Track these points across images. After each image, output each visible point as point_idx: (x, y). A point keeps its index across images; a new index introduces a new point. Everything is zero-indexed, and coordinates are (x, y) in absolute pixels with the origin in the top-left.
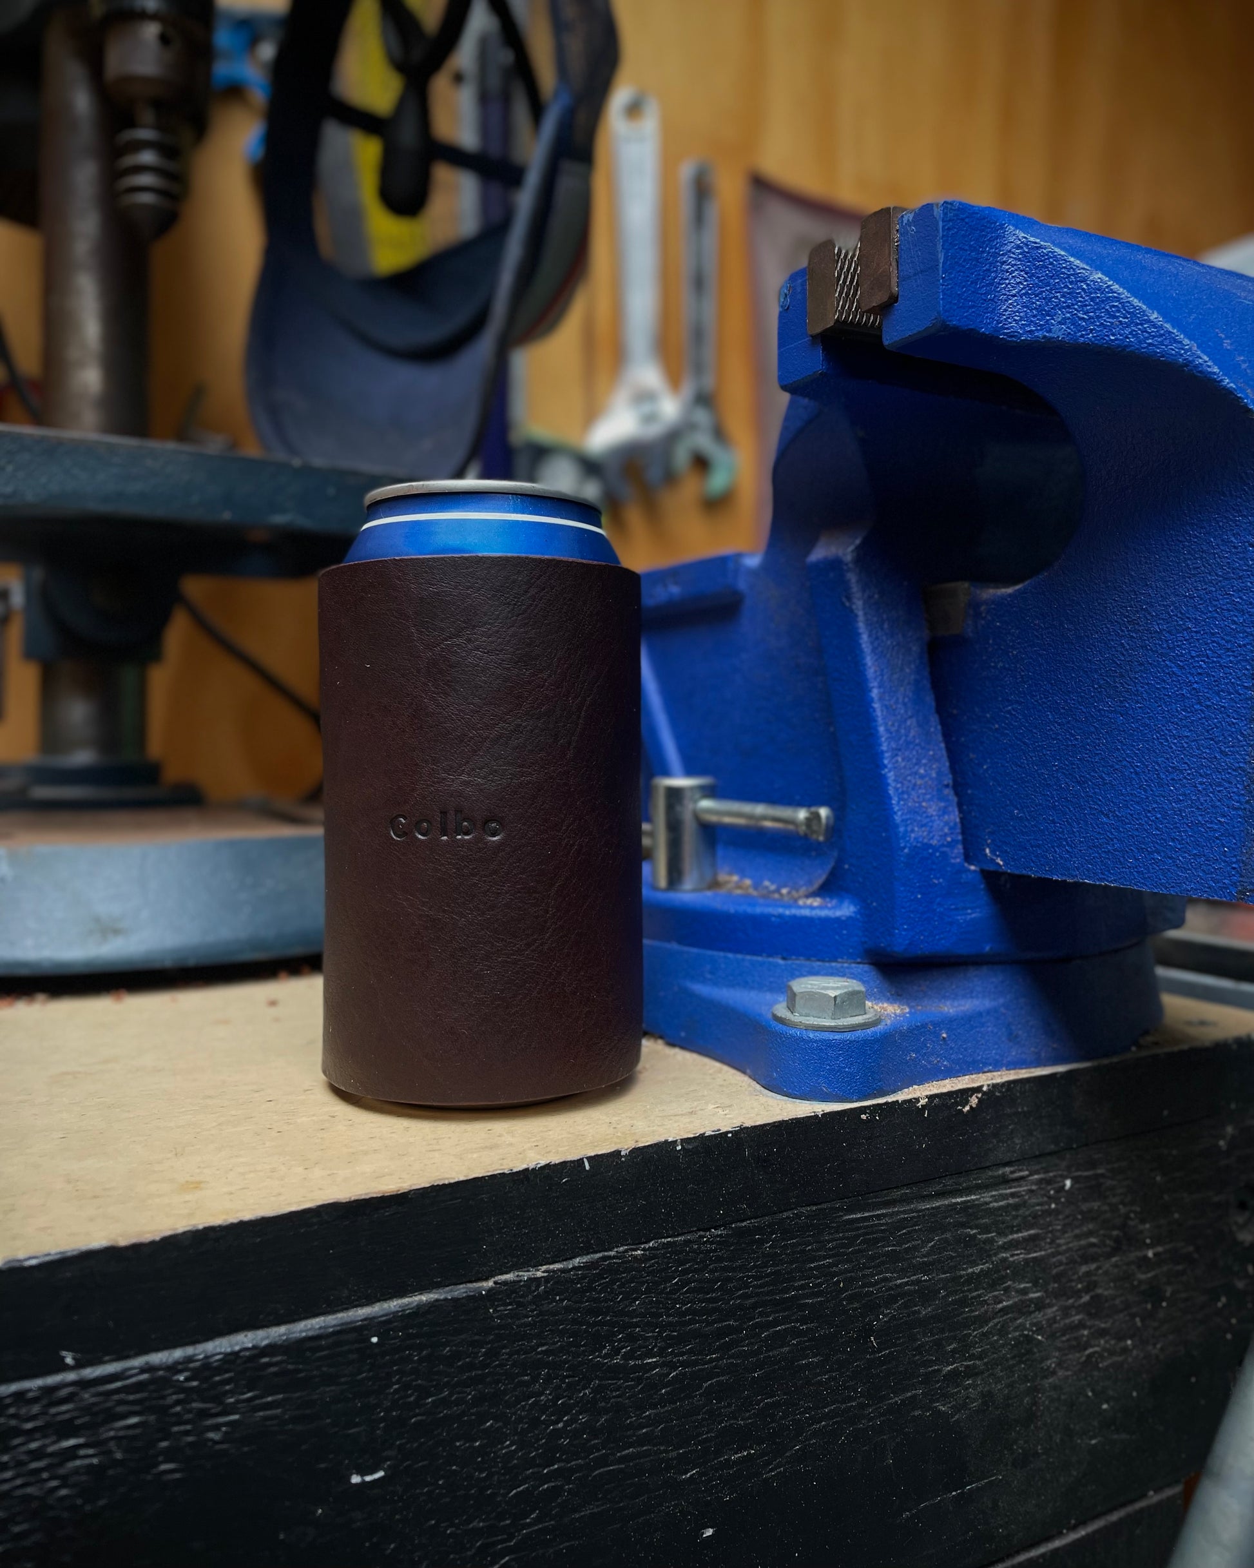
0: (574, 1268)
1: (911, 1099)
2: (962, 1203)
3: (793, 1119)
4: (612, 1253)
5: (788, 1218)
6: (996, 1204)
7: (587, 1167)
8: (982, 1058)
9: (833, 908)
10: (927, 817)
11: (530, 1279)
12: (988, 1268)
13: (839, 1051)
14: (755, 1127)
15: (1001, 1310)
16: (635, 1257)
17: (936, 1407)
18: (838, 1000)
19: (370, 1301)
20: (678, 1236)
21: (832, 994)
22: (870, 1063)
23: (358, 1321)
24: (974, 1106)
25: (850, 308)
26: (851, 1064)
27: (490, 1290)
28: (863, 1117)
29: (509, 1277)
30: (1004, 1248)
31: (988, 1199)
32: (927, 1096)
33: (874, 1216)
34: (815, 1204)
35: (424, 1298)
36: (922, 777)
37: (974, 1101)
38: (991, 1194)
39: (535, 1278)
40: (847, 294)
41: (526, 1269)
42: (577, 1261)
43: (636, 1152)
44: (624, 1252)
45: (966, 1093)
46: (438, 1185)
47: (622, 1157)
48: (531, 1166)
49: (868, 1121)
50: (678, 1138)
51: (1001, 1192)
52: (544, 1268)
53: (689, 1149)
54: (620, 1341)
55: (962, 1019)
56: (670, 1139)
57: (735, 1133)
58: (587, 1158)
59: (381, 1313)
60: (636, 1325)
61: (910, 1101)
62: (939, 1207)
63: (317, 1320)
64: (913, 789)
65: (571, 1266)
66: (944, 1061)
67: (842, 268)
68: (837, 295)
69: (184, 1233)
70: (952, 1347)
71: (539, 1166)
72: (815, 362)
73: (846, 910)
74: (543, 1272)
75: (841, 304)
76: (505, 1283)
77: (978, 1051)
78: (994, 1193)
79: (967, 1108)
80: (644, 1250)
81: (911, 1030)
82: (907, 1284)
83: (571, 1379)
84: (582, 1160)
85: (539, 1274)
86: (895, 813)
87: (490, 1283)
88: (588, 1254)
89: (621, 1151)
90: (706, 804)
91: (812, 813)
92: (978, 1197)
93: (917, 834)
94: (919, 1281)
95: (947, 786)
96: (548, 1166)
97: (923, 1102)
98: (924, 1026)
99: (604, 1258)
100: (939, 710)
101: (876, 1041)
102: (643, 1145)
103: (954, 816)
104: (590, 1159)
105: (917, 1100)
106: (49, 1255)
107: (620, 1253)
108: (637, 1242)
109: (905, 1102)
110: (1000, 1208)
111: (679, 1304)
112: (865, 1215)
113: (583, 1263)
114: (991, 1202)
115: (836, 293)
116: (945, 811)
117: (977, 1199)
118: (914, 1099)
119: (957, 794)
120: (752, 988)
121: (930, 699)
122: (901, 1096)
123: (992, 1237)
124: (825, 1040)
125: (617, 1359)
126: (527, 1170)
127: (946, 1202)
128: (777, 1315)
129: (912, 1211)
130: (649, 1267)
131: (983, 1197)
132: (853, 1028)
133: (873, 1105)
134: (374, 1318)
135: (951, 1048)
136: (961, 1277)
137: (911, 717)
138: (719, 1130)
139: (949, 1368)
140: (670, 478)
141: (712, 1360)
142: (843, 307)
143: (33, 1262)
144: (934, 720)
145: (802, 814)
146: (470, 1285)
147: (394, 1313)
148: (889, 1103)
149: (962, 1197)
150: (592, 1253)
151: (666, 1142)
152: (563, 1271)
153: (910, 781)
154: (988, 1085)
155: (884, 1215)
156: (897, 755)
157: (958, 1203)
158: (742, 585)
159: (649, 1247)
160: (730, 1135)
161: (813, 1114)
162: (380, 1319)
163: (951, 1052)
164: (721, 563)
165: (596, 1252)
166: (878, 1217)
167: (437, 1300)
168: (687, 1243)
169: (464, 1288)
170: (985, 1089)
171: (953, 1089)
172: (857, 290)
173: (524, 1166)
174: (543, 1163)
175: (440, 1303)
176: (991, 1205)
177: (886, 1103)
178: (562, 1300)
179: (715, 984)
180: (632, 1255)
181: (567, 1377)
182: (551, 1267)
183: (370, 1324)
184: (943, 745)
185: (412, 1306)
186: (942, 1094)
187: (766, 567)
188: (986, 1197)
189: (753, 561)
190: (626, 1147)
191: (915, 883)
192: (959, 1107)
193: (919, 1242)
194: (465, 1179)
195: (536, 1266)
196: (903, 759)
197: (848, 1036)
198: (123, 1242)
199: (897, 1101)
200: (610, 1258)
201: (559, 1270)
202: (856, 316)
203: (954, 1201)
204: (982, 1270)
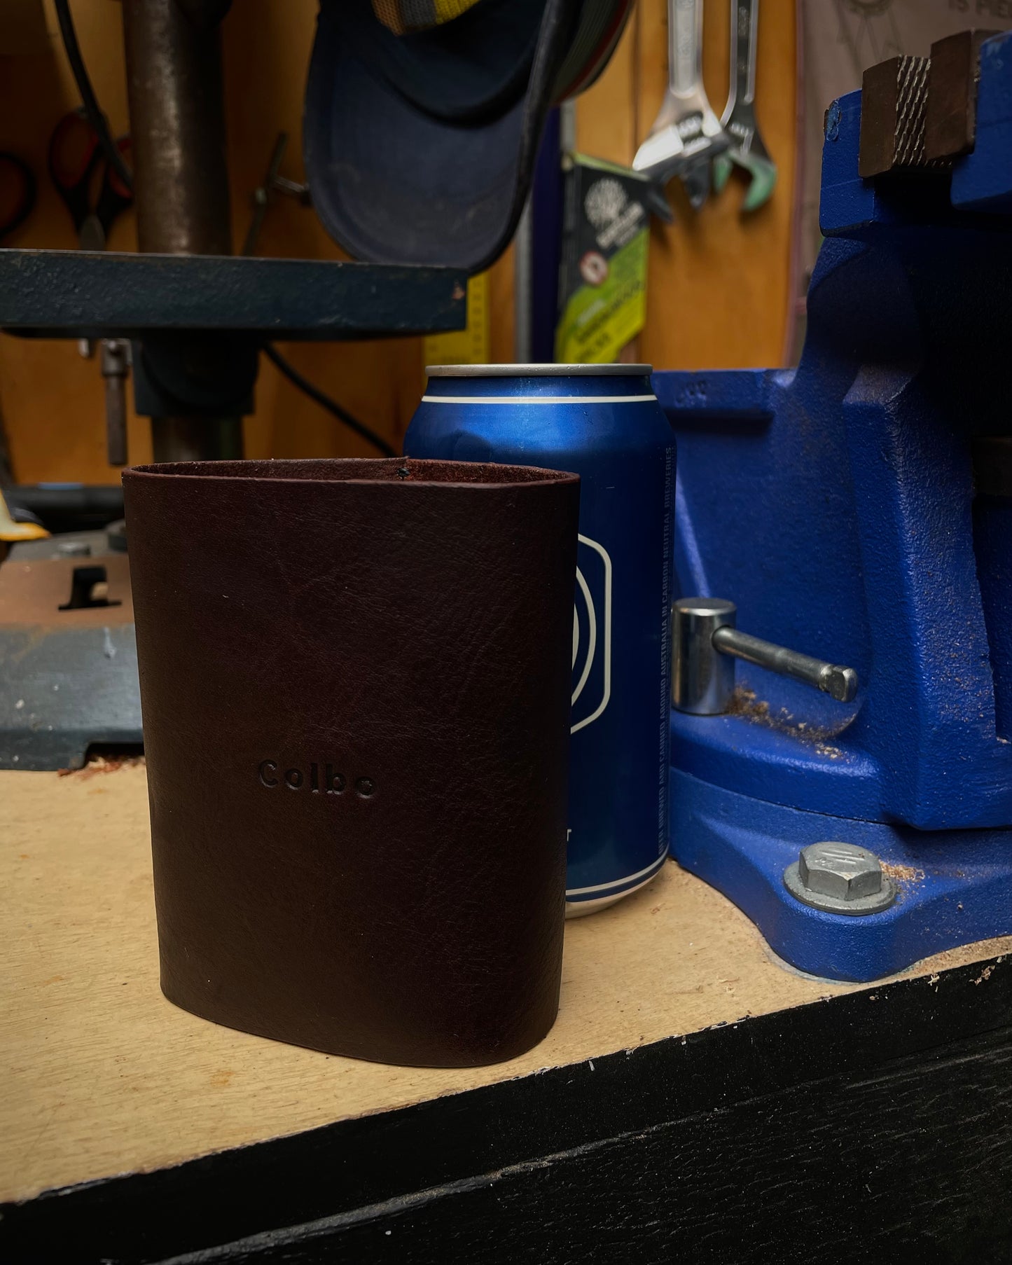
0: (579, 1156)
1: (922, 978)
2: (965, 1062)
3: (800, 1007)
4: (616, 1139)
5: (790, 1093)
6: (999, 1061)
7: (592, 1068)
8: (998, 923)
9: (851, 765)
10: (960, 692)
11: (536, 1170)
12: (986, 1116)
13: (851, 936)
14: (762, 1017)
15: (995, 1149)
16: (639, 1141)
17: (923, 1234)
18: (853, 883)
19: (384, 1198)
20: (681, 1118)
21: (847, 876)
22: (883, 946)
23: (373, 1219)
24: (987, 979)
25: (912, 147)
26: (862, 948)
27: (497, 1183)
28: (872, 998)
29: (516, 1168)
30: (1003, 1097)
31: (991, 1057)
32: (938, 973)
33: (876, 1083)
34: (817, 1079)
35: (434, 1193)
36: (957, 650)
37: (987, 973)
38: (995, 1052)
39: (541, 1169)
40: (909, 131)
41: (532, 1160)
42: (581, 1150)
43: (641, 1051)
44: (628, 1138)
45: (977, 967)
46: (446, 1097)
47: (627, 1056)
48: (537, 1071)
49: (876, 1001)
50: (684, 1034)
51: (1005, 1049)
52: (550, 1157)
53: (694, 1044)
54: (622, 1211)
55: (981, 887)
56: (676, 1036)
57: (740, 1025)
58: (591, 1060)
59: (395, 1209)
60: (639, 1197)
61: (921, 979)
62: (942, 1069)
63: (335, 1218)
64: (946, 663)
65: (575, 1155)
66: (958, 930)
67: (905, 99)
68: (896, 133)
69: (206, 1158)
70: (944, 1184)
71: (544, 1071)
72: (866, 209)
73: (864, 770)
74: (549, 1162)
75: (901, 143)
76: (512, 1175)
77: (994, 917)
78: (998, 1051)
79: (979, 980)
80: (647, 1134)
81: (926, 907)
82: (905, 1137)
83: (575, 1246)
84: (587, 1062)
85: (545, 1164)
86: (926, 689)
87: (498, 1175)
88: (592, 1141)
89: (626, 1051)
90: (725, 634)
91: (834, 673)
92: (982, 1056)
93: (947, 711)
94: (916, 1135)
95: (983, 658)
96: (553, 1071)
97: (934, 980)
98: (940, 899)
99: (608, 1145)
100: (980, 576)
101: (890, 925)
102: (647, 1044)
103: (988, 691)
104: (595, 1061)
105: (929, 978)
106: (81, 1184)
107: (624, 1139)
108: (640, 1127)
109: (915, 980)
110: (1003, 1064)
111: (681, 1176)
112: (868, 1083)
113: (588, 1151)
114: (994, 1059)
115: (895, 131)
116: (979, 685)
117: (981, 1058)
118: (925, 976)
119: (993, 664)
120: (765, 833)
121: (971, 564)
122: (911, 974)
123: (993, 1089)
124: (837, 924)
125: (619, 1225)
126: (533, 1076)
127: (950, 1064)
128: (775, 1175)
129: (915, 1075)
130: (653, 1148)
131: (987, 1056)
132: (867, 913)
133: (883, 987)
134: (388, 1215)
135: (967, 917)
136: (958, 1126)
137: (949, 585)
138: (725, 1023)
139: (939, 1202)
140: (713, 194)
141: (710, 1218)
142: (903, 147)
143: (68, 1191)
144: (974, 586)
145: (825, 671)
146: (478, 1178)
147: (406, 1209)
148: (899, 983)
149: (966, 1057)
150: (596, 1141)
151: (672, 1038)
152: (567, 1159)
153: (943, 655)
154: (1003, 957)
155: (887, 1081)
156: (931, 627)
157: (961, 1064)
158: (772, 405)
159: (653, 1131)
160: (736, 1027)
161: (821, 1000)
162: (392, 1216)
163: (966, 920)
164: (750, 379)
165: (599, 1139)
166: (880, 1084)
167: (447, 1195)
168: (690, 1124)
169: (473, 1181)
170: (999, 961)
171: (967, 964)
172: (922, 124)
173: (530, 1073)
174: (548, 1068)
175: (450, 1197)
176: (995, 1062)
177: (897, 983)
178: (567, 1184)
179: (729, 822)
180: (636, 1139)
181: (572, 1244)
182: (557, 1156)
183: (384, 1219)
184: (982, 613)
185: (423, 1202)
186: (954, 970)
187: (797, 387)
188: (991, 1055)
189: (785, 380)
190: (631, 1047)
191: (942, 761)
192: (971, 980)
193: (920, 1101)
194: (472, 1089)
195: (543, 1155)
196: (937, 632)
197: (861, 921)
198: (148, 1169)
199: (908, 980)
200: (614, 1144)
201: (564, 1159)
202: (918, 156)
203: (957, 1062)
204: (980, 1118)
